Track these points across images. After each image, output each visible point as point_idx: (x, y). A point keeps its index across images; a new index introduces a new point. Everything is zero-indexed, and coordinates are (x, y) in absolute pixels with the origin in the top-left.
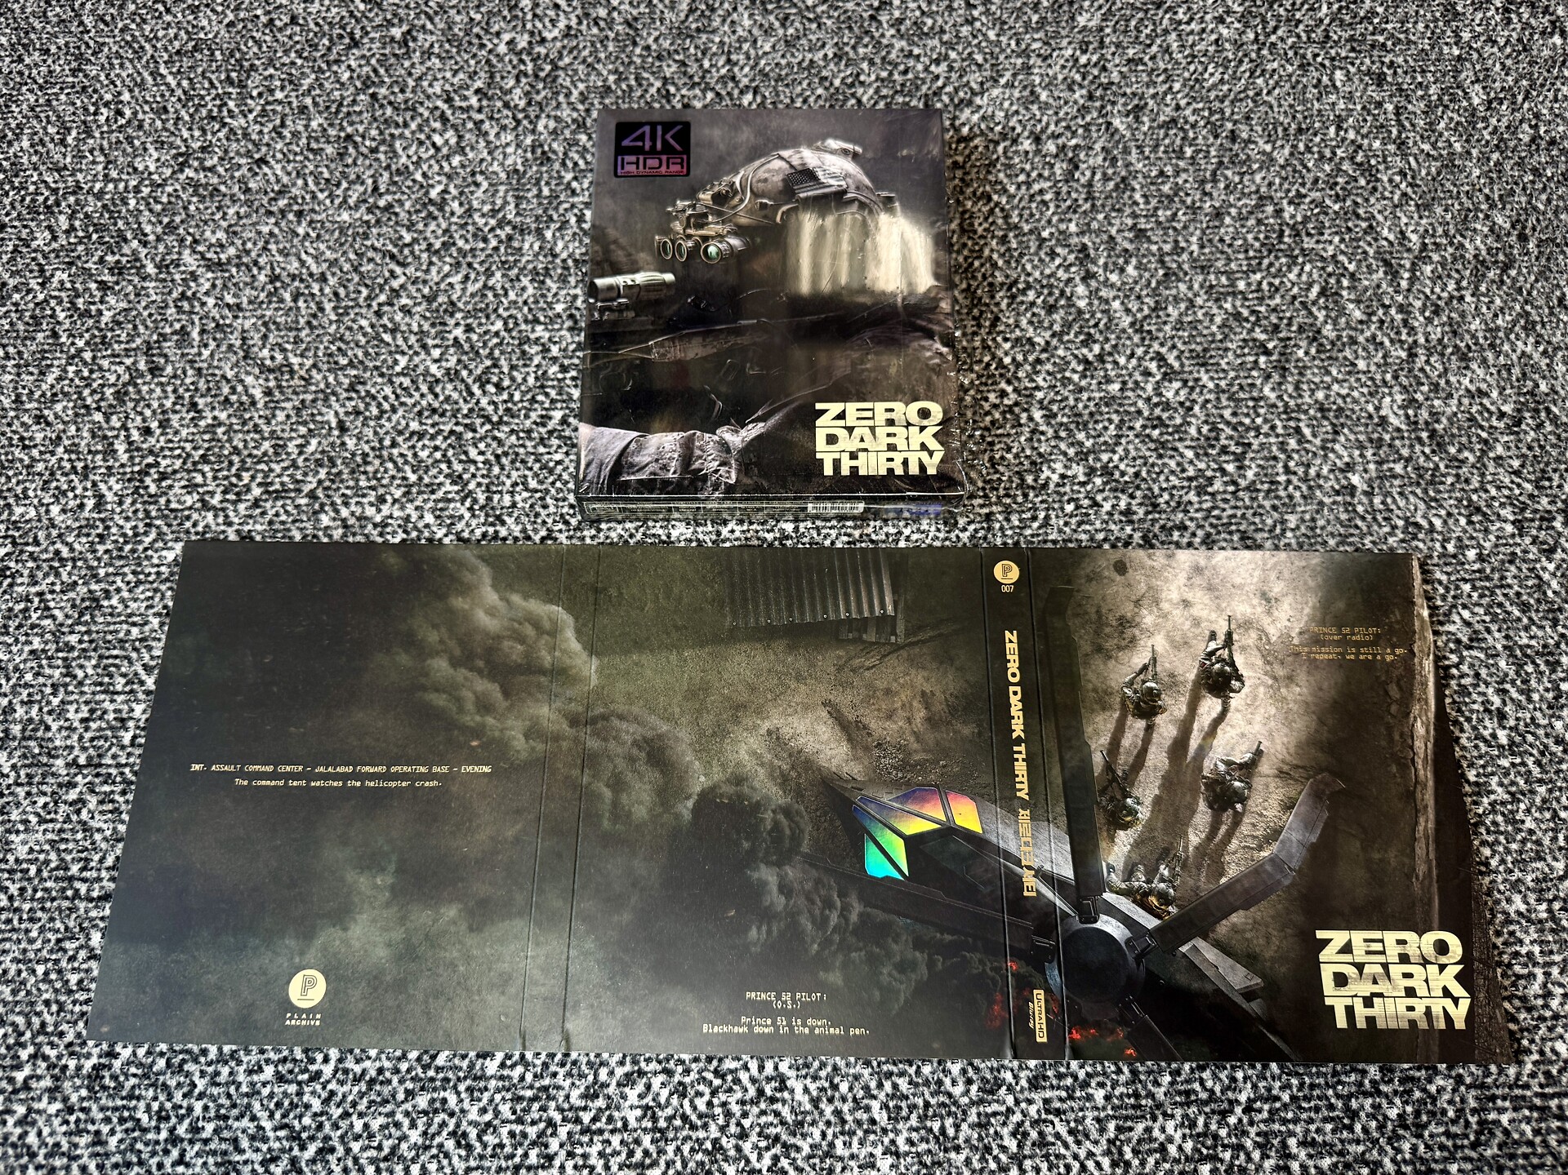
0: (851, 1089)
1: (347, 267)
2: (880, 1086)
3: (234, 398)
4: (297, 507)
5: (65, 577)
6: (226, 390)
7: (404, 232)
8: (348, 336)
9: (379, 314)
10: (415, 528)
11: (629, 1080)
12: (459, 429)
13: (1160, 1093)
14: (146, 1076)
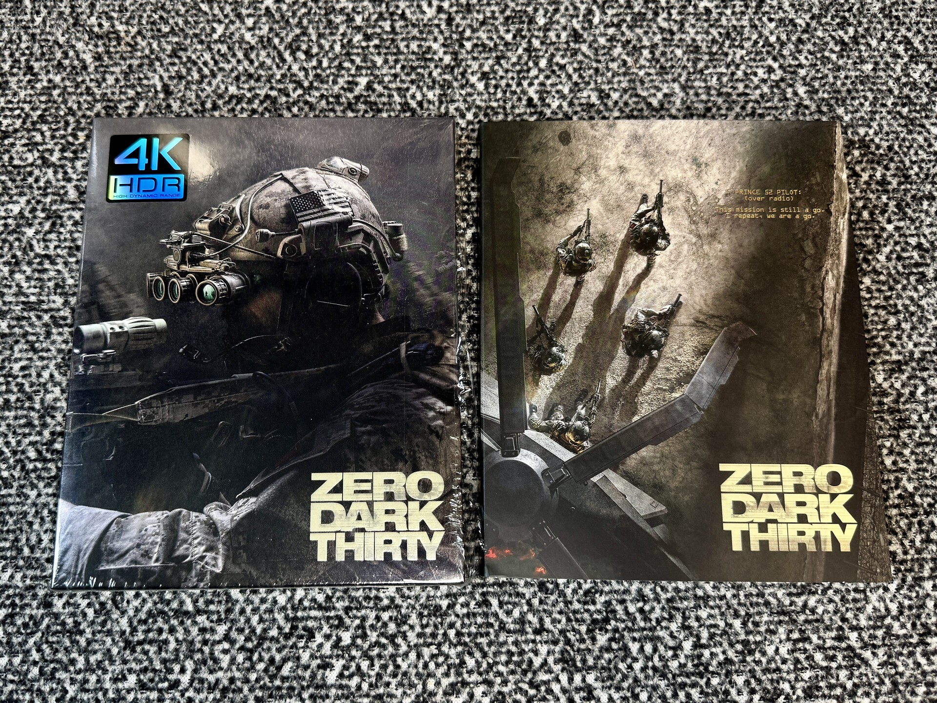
0: (650, 698)
2: (675, 695)
3: (66, 62)
11: (453, 690)
12: (274, 93)
14: (22, 682)
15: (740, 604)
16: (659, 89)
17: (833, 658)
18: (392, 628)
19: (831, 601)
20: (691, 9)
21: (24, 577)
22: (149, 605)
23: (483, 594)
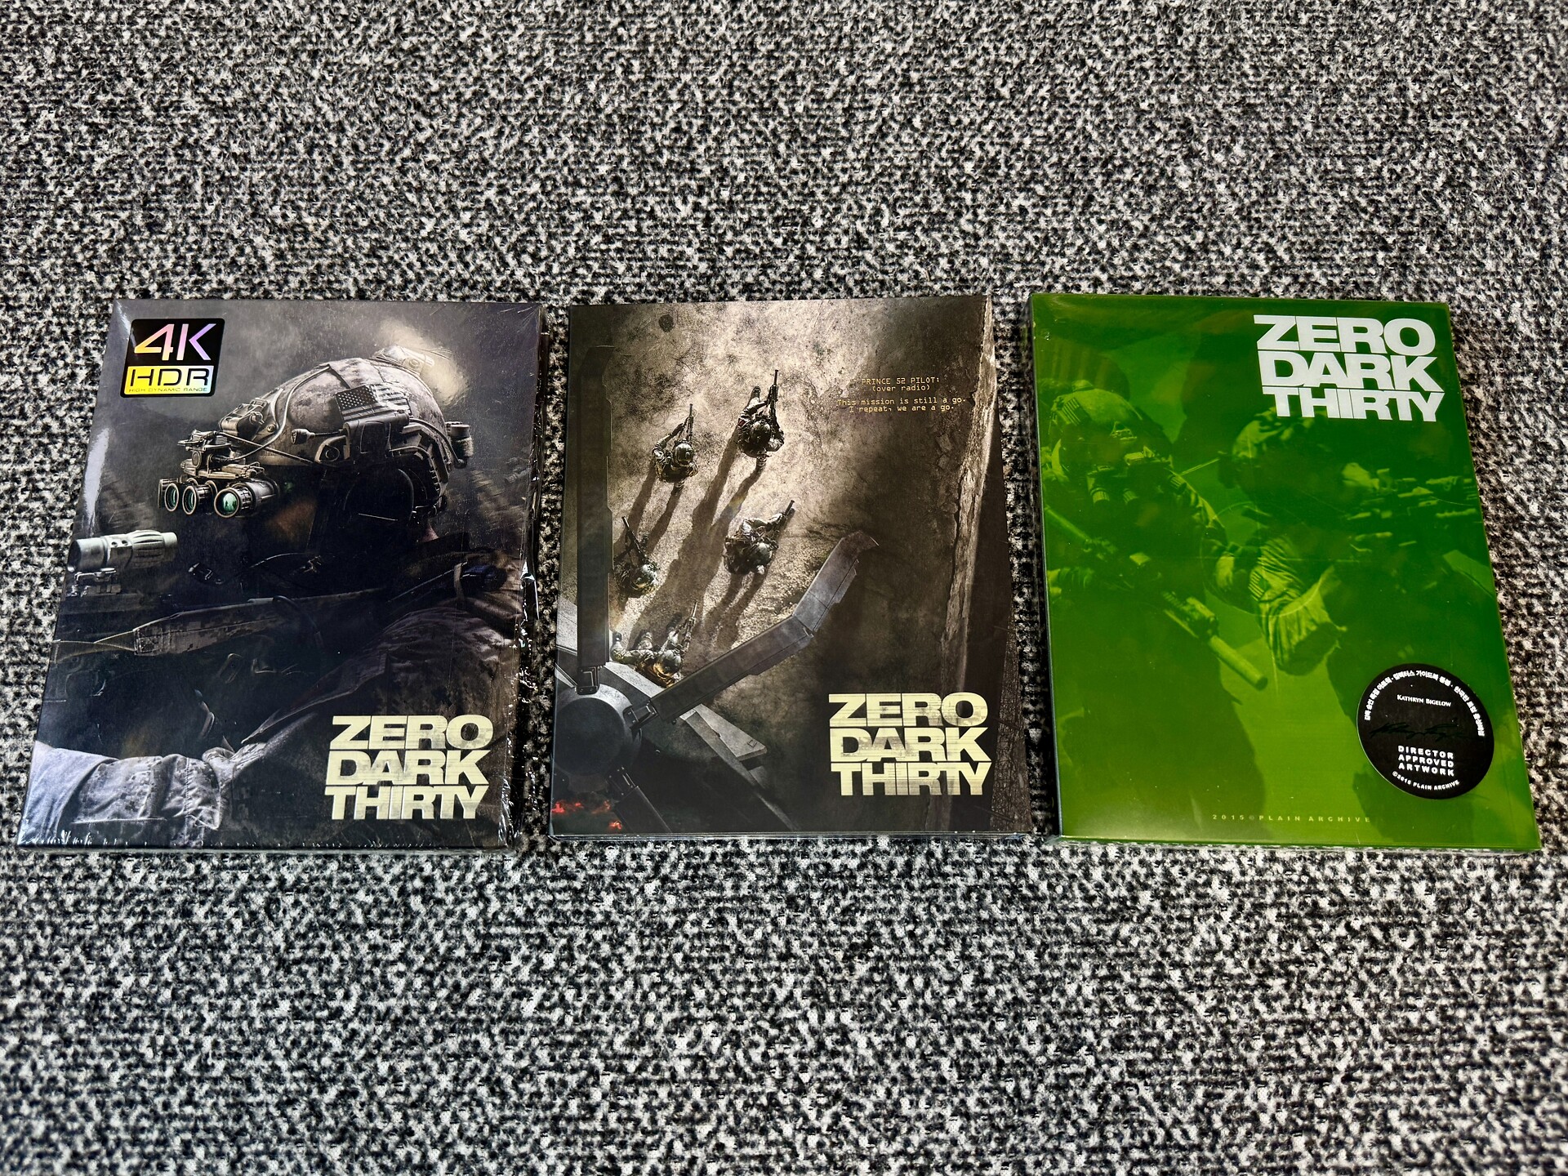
0: (919, 1044)
1: (367, 116)
2: (950, 1042)
5: (55, 455)
6: (233, 251)
7: (431, 79)
8: (368, 194)
9: (403, 171)
11: (677, 1027)
13: (1252, 1058)
14: (149, 1007)
15: (1034, 931)
17: (1148, 1002)
18: (605, 949)
19: (1148, 930)
20: (1002, 208)
21: (160, 878)
22: (310, 915)
23: (719, 911)
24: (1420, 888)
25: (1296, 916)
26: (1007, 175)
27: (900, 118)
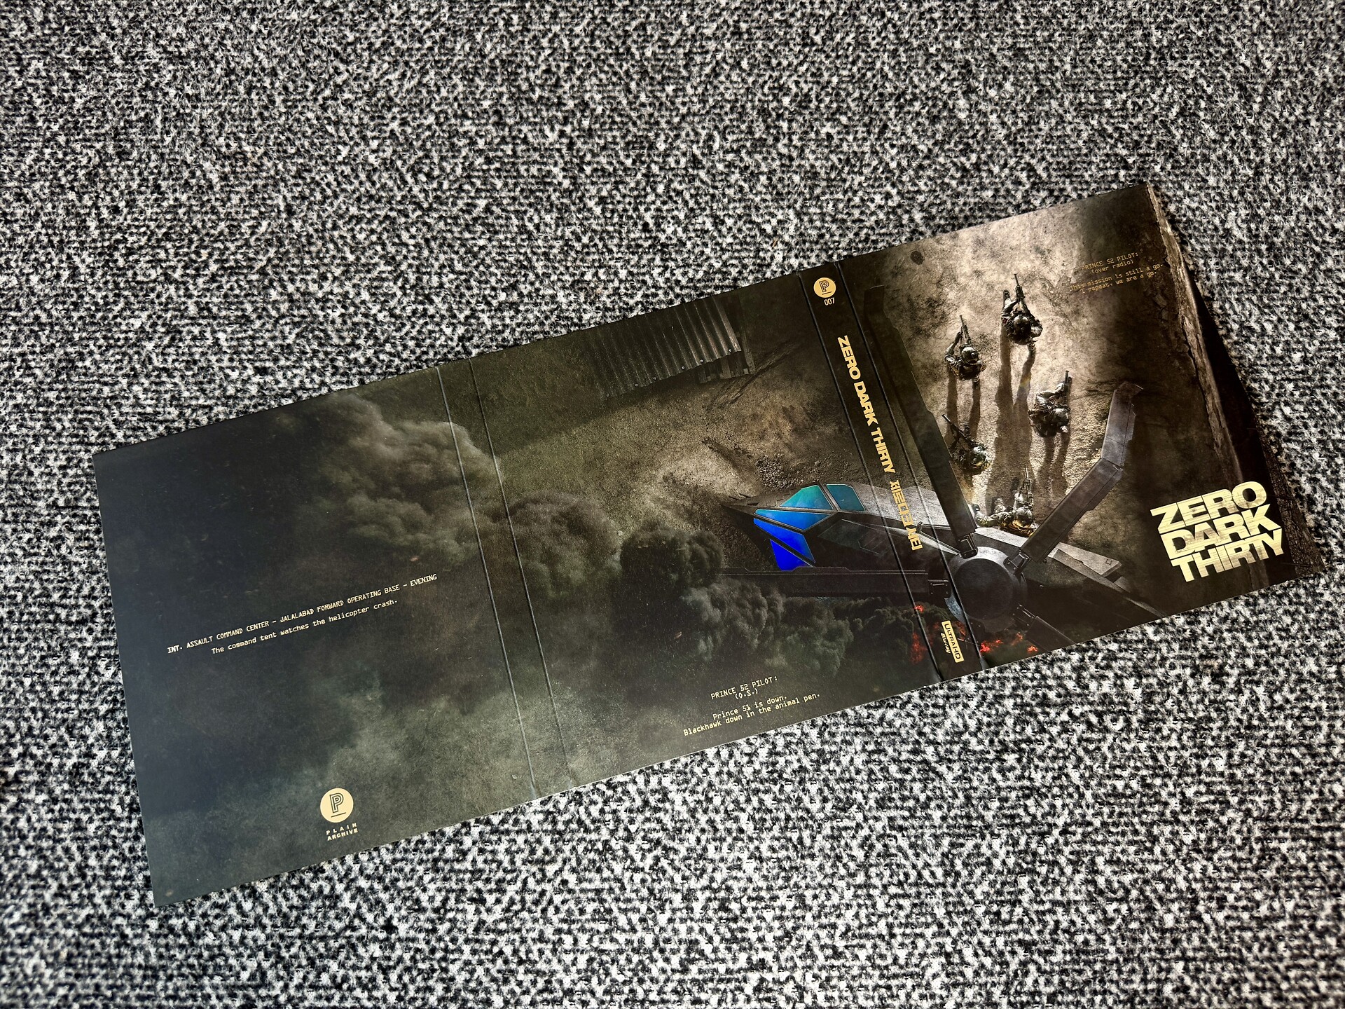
0: (723, 802)
1: (295, 63)
2: (748, 801)
3: (193, 181)
4: (249, 282)
5: (44, 340)
6: (186, 174)
7: (347, 32)
8: (295, 127)
9: (324, 108)
10: (353, 304)
12: (393, 214)
13: (989, 816)
16: (773, 215)
17: (907, 771)
19: (908, 715)
20: (812, 135)
24: (1130, 683)
25: (1028, 705)
26: (818, 108)
27: (731, 61)
